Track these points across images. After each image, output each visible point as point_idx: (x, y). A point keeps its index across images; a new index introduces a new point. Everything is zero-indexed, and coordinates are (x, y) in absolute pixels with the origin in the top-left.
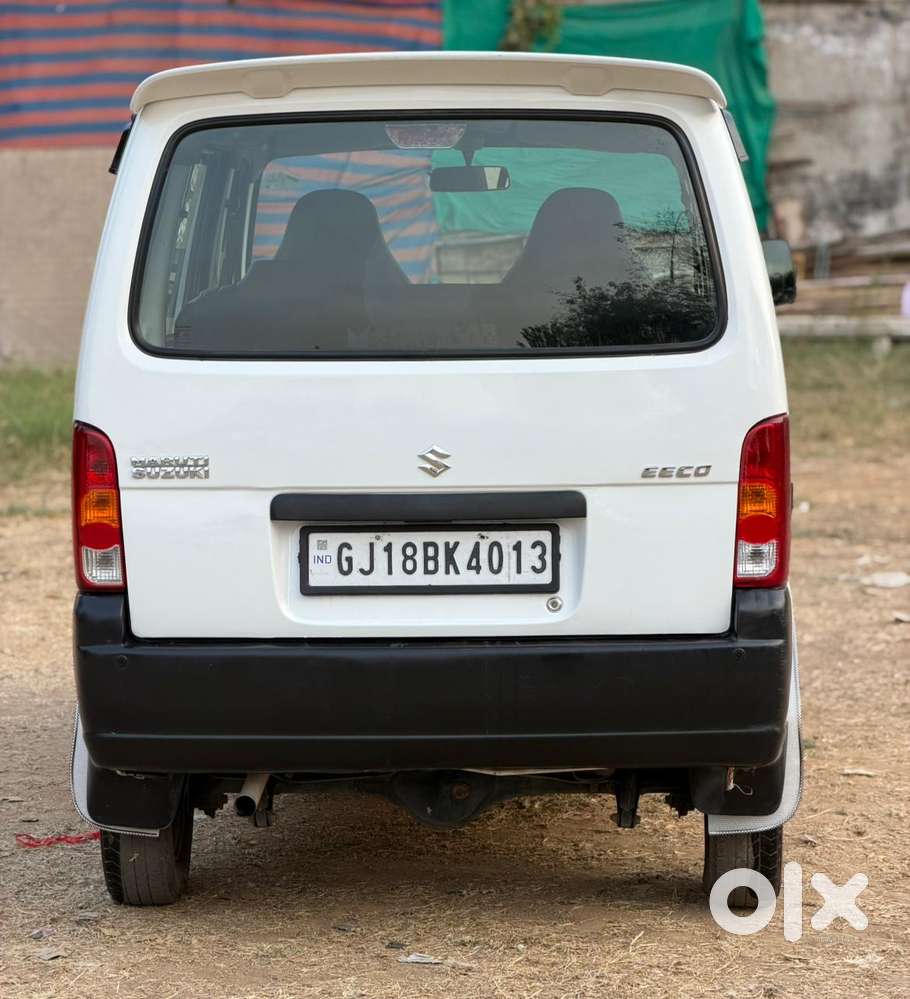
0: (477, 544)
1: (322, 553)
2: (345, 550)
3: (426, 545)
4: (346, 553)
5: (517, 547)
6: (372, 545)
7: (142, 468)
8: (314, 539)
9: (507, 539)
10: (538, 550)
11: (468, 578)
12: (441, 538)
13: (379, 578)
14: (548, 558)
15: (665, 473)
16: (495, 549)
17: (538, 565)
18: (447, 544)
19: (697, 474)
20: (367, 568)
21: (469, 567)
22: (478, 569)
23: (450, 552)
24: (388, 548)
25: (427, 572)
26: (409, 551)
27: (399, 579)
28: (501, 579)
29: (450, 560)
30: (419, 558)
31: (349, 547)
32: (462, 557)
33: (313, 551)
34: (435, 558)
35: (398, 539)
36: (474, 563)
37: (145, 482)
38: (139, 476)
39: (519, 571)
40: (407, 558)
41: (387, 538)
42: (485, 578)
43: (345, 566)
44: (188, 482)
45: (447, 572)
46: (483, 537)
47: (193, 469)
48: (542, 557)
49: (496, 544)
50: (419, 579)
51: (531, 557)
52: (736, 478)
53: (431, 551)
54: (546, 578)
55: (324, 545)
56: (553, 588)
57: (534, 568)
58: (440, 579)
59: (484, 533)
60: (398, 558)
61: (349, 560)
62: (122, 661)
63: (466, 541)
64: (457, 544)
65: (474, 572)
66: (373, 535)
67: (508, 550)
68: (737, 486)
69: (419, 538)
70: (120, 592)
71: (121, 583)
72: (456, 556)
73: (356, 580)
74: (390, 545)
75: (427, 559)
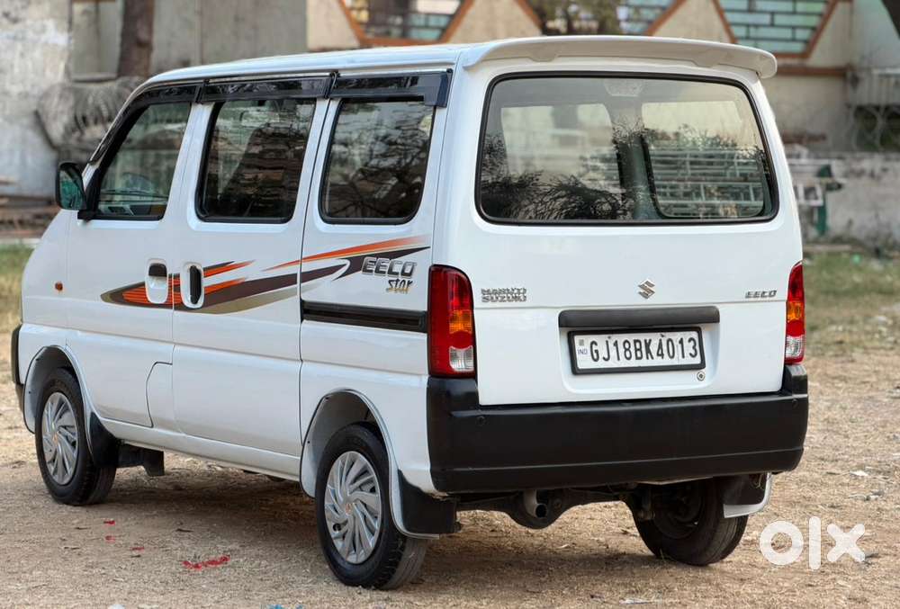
0: (660, 340)
1: (582, 348)
2: (594, 345)
3: (635, 341)
4: (594, 348)
5: (681, 342)
6: (607, 342)
7: (489, 295)
8: (577, 339)
9: (676, 336)
10: (692, 343)
11: (658, 362)
12: (642, 337)
13: (613, 364)
14: (697, 348)
15: (756, 295)
16: (670, 343)
17: (693, 353)
18: (645, 341)
19: (770, 296)
20: (606, 356)
21: (658, 355)
22: (662, 355)
23: (647, 345)
24: (616, 344)
25: (637, 358)
26: (627, 346)
27: (624, 363)
28: (675, 362)
29: (648, 351)
30: (632, 349)
31: (596, 344)
32: (654, 348)
33: (578, 347)
34: (640, 350)
35: (621, 338)
36: (660, 353)
37: (490, 304)
38: (485, 300)
39: (683, 357)
40: (626, 350)
41: (615, 337)
42: (666, 361)
43: (595, 357)
44: (514, 304)
45: (648, 358)
46: (663, 336)
47: (516, 296)
48: (694, 348)
49: (670, 340)
50: (633, 363)
51: (689, 347)
52: (786, 298)
53: (638, 345)
54: (697, 360)
55: (583, 342)
56: (702, 366)
57: (691, 354)
58: (644, 363)
59: (663, 334)
60: (621, 350)
61: (597, 351)
62: (481, 420)
63: (655, 338)
64: (650, 340)
65: (660, 358)
66: (607, 336)
67: (676, 343)
68: (785, 303)
69: (631, 337)
70: (472, 375)
71: (473, 370)
72: (651, 348)
73: (601, 364)
74: (616, 342)
75: (636, 350)
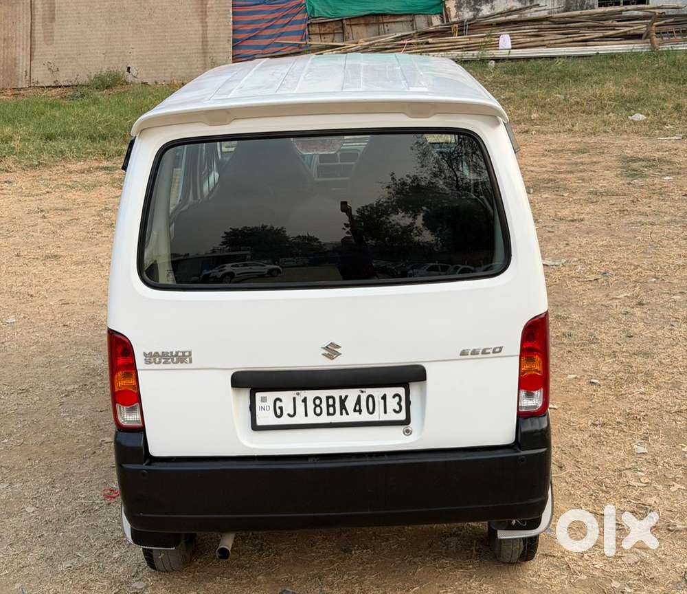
0: (359, 397)
1: (264, 404)
2: (278, 402)
3: (328, 398)
4: (278, 404)
5: (384, 398)
6: (294, 399)
7: (150, 358)
8: (259, 395)
9: (378, 393)
10: (397, 399)
11: (354, 417)
12: (337, 393)
13: (300, 419)
14: (403, 404)
15: (474, 352)
16: (370, 399)
17: (397, 408)
18: (341, 397)
19: (494, 352)
20: (292, 413)
21: (355, 410)
22: (360, 411)
23: (343, 401)
24: (305, 400)
25: (329, 414)
26: (318, 402)
27: (312, 419)
28: (374, 418)
29: (343, 407)
30: (324, 405)
31: (281, 400)
32: (350, 404)
33: (258, 403)
34: (333, 406)
35: (311, 395)
36: (357, 408)
37: (153, 366)
39: (385, 412)
40: (316, 406)
41: (304, 394)
42: (365, 417)
43: (279, 412)
44: (179, 365)
45: (341, 414)
46: (362, 392)
47: (182, 358)
48: (399, 404)
49: (371, 396)
50: (324, 419)
51: (392, 403)
52: (518, 352)
53: (331, 402)
54: (402, 416)
55: (266, 400)
56: (407, 421)
57: (394, 410)
58: (337, 418)
59: (363, 390)
60: (311, 406)
61: (281, 408)
62: (144, 474)
63: (352, 394)
64: (346, 397)
65: (358, 413)
66: (295, 392)
67: (378, 400)
68: (518, 358)
69: (323, 394)
70: (141, 430)
71: (141, 424)
72: (347, 404)
73: (285, 420)
75: (328, 406)
